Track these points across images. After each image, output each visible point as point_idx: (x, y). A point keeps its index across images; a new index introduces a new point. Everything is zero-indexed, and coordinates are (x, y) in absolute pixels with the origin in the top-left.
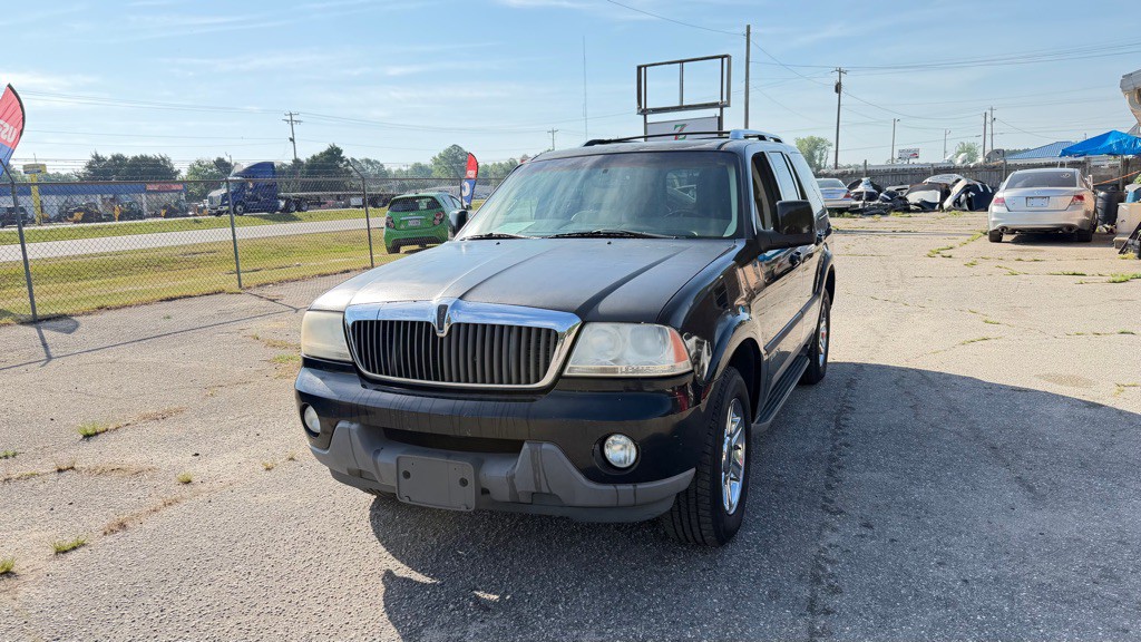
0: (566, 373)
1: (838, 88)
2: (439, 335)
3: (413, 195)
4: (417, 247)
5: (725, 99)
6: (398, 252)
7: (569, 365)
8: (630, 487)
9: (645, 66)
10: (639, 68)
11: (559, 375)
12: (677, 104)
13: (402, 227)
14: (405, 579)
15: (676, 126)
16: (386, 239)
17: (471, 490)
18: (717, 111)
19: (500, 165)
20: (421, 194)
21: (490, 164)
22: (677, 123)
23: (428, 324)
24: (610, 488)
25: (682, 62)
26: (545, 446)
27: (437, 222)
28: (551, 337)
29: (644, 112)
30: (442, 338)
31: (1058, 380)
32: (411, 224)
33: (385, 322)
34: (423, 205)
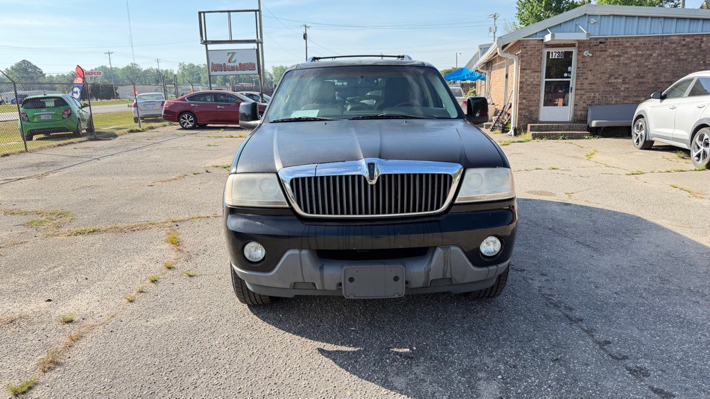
0: (456, 202)
1: (305, 37)
2: (370, 183)
3: (43, 96)
4: (42, 136)
5: (259, 38)
6: (32, 140)
7: (459, 196)
8: (495, 267)
9: (204, 13)
10: (200, 13)
11: (452, 204)
12: (228, 39)
13: (36, 120)
14: (337, 351)
15: (229, 54)
16: (22, 129)
17: (401, 283)
18: (255, 46)
19: (63, 76)
20: (48, 95)
21: (54, 75)
22: (230, 52)
23: (360, 176)
24: (485, 269)
25: (229, 12)
26: (453, 248)
27: (65, 116)
28: (448, 179)
29: (206, 43)
30: (372, 186)
31: (541, 193)
32: (43, 118)
33: (322, 178)
34: (50, 104)
